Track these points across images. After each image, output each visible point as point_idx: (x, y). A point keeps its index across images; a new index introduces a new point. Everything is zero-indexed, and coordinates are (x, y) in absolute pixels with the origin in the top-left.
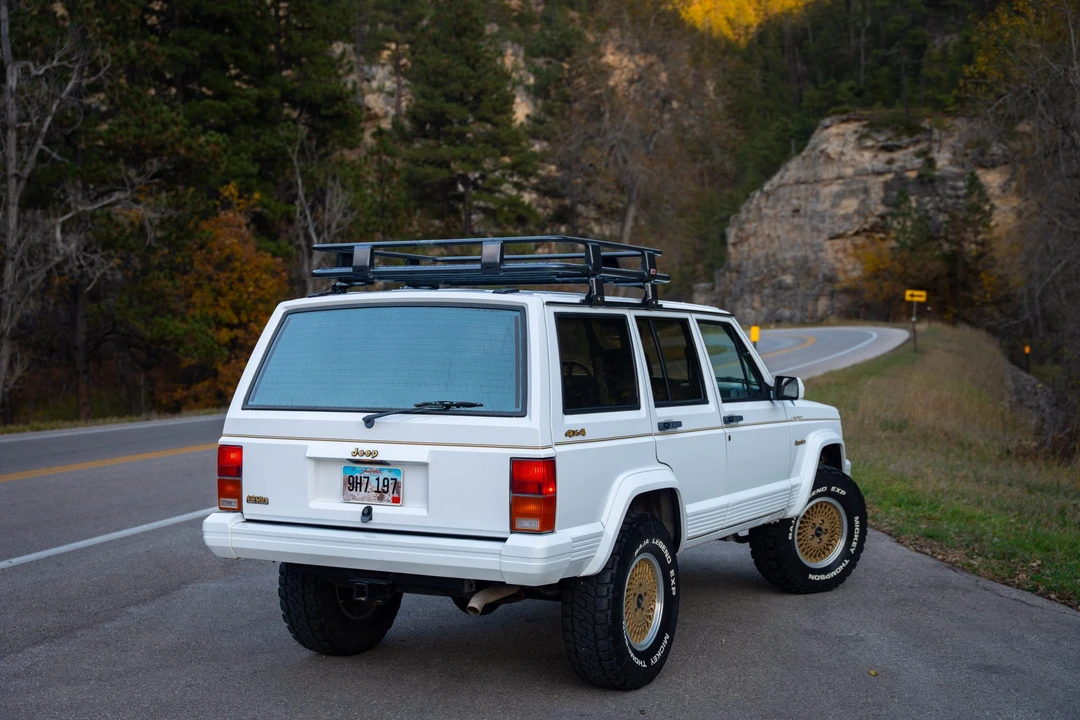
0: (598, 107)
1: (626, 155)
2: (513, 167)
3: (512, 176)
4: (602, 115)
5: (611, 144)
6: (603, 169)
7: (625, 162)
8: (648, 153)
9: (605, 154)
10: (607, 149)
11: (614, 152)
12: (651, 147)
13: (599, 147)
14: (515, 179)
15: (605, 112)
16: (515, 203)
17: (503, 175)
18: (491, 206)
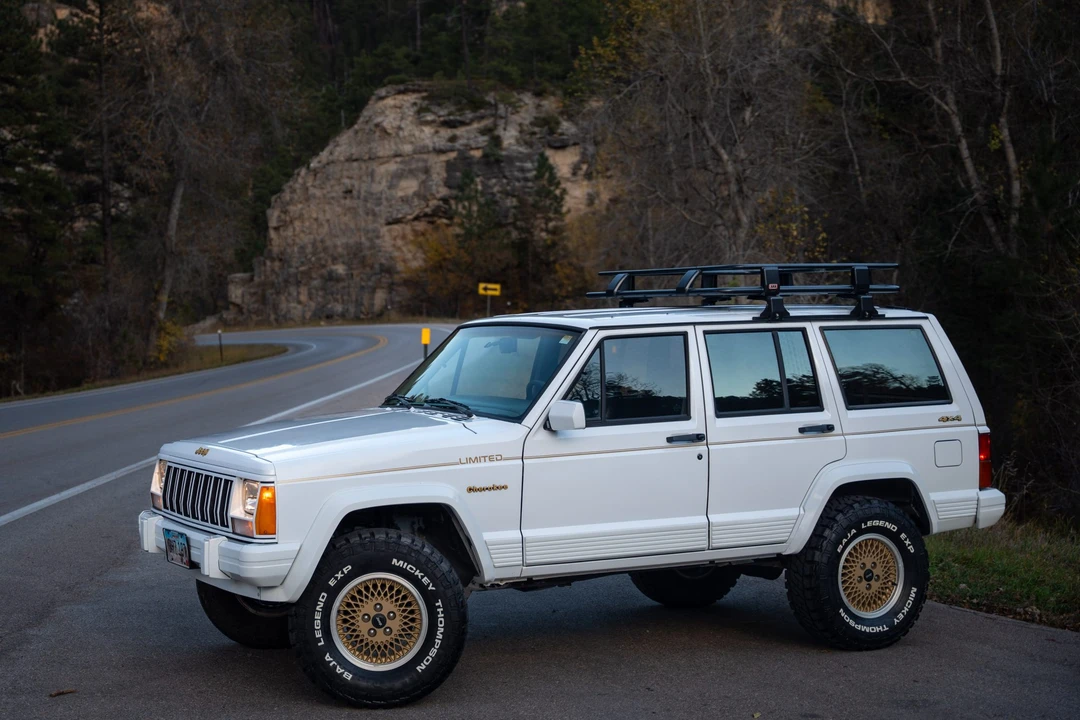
0: (142, 69)
1: (177, 127)
2: (40, 136)
3: (36, 146)
4: (147, 78)
5: (159, 112)
6: (149, 142)
7: (174, 134)
8: (198, 124)
9: (152, 125)
10: (152, 117)
11: (161, 123)
12: (203, 118)
13: (144, 116)
14: (41, 152)
15: (150, 75)
16: (42, 178)
17: (26, 146)
18: (14, 181)
